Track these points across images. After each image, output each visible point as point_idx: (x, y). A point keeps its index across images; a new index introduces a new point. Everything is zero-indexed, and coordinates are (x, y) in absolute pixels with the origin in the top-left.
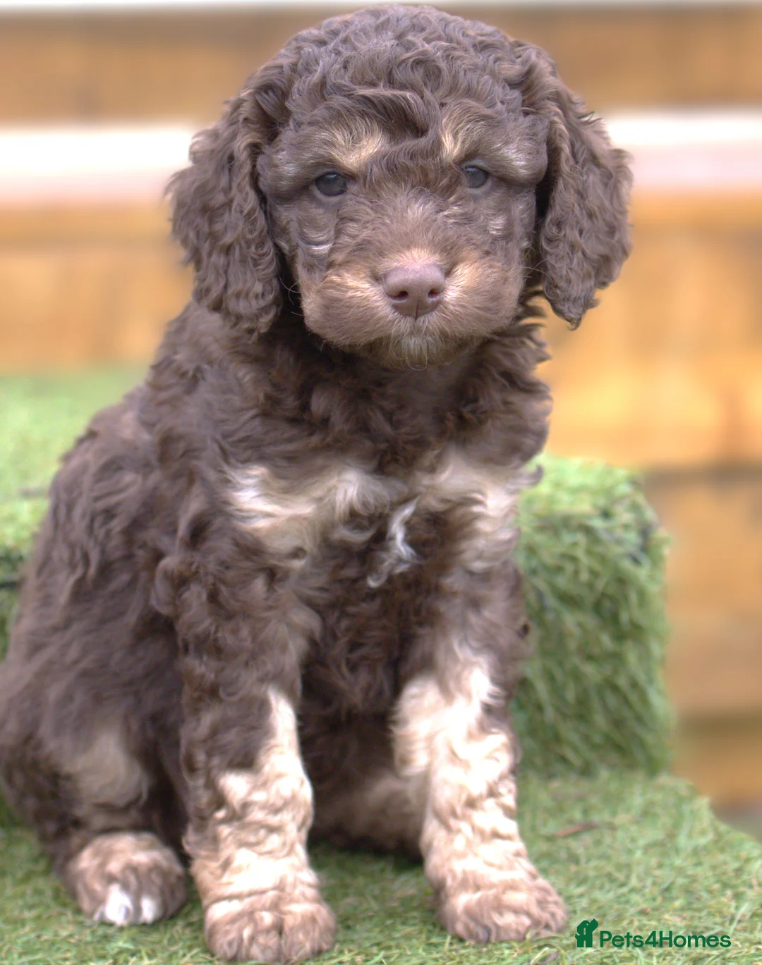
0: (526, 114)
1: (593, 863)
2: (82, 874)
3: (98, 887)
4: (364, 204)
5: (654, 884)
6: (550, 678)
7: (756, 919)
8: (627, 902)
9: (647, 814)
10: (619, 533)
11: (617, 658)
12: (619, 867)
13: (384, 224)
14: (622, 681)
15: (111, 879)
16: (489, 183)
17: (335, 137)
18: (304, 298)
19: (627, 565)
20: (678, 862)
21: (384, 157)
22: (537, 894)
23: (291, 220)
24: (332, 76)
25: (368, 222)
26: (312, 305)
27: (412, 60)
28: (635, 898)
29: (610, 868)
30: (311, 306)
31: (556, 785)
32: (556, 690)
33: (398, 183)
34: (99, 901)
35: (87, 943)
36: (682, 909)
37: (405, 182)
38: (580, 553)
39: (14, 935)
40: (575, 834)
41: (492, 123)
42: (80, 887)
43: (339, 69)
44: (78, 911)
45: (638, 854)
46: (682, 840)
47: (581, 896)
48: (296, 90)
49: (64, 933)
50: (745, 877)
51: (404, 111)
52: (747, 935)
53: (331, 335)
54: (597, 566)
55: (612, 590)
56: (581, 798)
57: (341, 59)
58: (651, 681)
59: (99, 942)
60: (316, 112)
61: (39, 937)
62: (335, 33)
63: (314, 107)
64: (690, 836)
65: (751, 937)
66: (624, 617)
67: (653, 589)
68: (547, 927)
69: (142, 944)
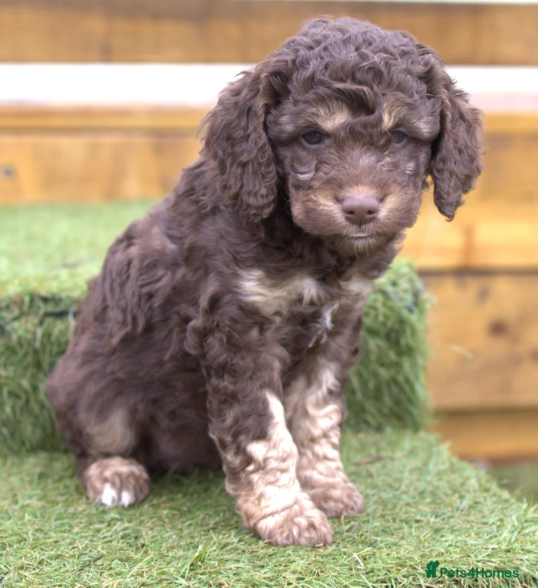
0: (429, 98)
1: (381, 478)
2: (90, 478)
3: (98, 485)
4: (334, 154)
5: (415, 490)
6: (360, 375)
7: (471, 510)
8: (399, 499)
9: (412, 452)
10: (401, 295)
11: (398, 365)
12: (396, 480)
13: (345, 168)
14: (401, 379)
15: (105, 480)
16: (405, 140)
17: (320, 112)
18: (293, 206)
19: (405, 313)
20: (429, 478)
21: (348, 126)
22: (347, 491)
23: (287, 157)
24: (318, 74)
25: (335, 165)
26: (299, 210)
27: (367, 67)
28: (404, 497)
29: (390, 480)
30: (297, 210)
31: (362, 436)
32: (364, 383)
33: (355, 142)
34: (98, 492)
35: (93, 515)
36: (430, 503)
37: (360, 142)
38: (379, 305)
39: (52, 510)
40: (371, 462)
41: (411, 107)
42: (89, 485)
43: (322, 69)
44: (88, 498)
45: (407, 474)
46: (432, 467)
47: (374, 495)
48: (295, 79)
49: (80, 509)
50: (466, 487)
51: (362, 98)
52: (466, 518)
53: (308, 228)
54: (388, 313)
55: (397, 326)
56: (376, 444)
57: (324, 63)
58: (417, 378)
59: (100, 514)
60: (307, 95)
61: (66, 511)
62: (318, 43)
63: (307, 92)
64: (436, 464)
65: (468, 519)
66: (403, 342)
67: (419, 327)
68: (352, 509)
69: (125, 515)
